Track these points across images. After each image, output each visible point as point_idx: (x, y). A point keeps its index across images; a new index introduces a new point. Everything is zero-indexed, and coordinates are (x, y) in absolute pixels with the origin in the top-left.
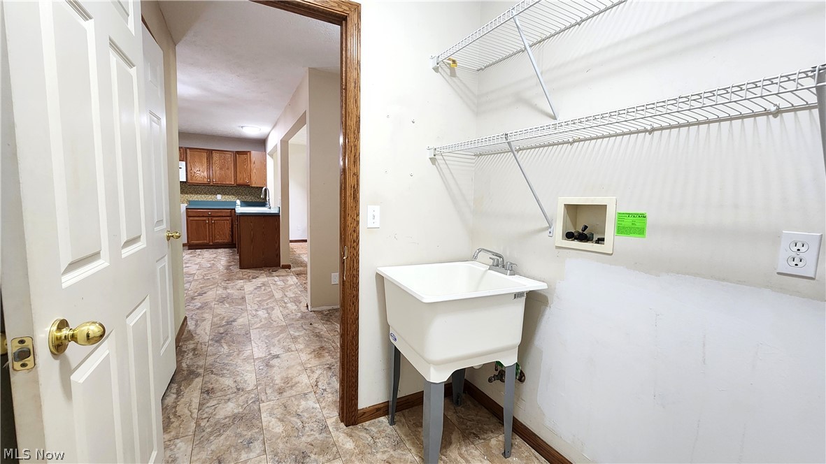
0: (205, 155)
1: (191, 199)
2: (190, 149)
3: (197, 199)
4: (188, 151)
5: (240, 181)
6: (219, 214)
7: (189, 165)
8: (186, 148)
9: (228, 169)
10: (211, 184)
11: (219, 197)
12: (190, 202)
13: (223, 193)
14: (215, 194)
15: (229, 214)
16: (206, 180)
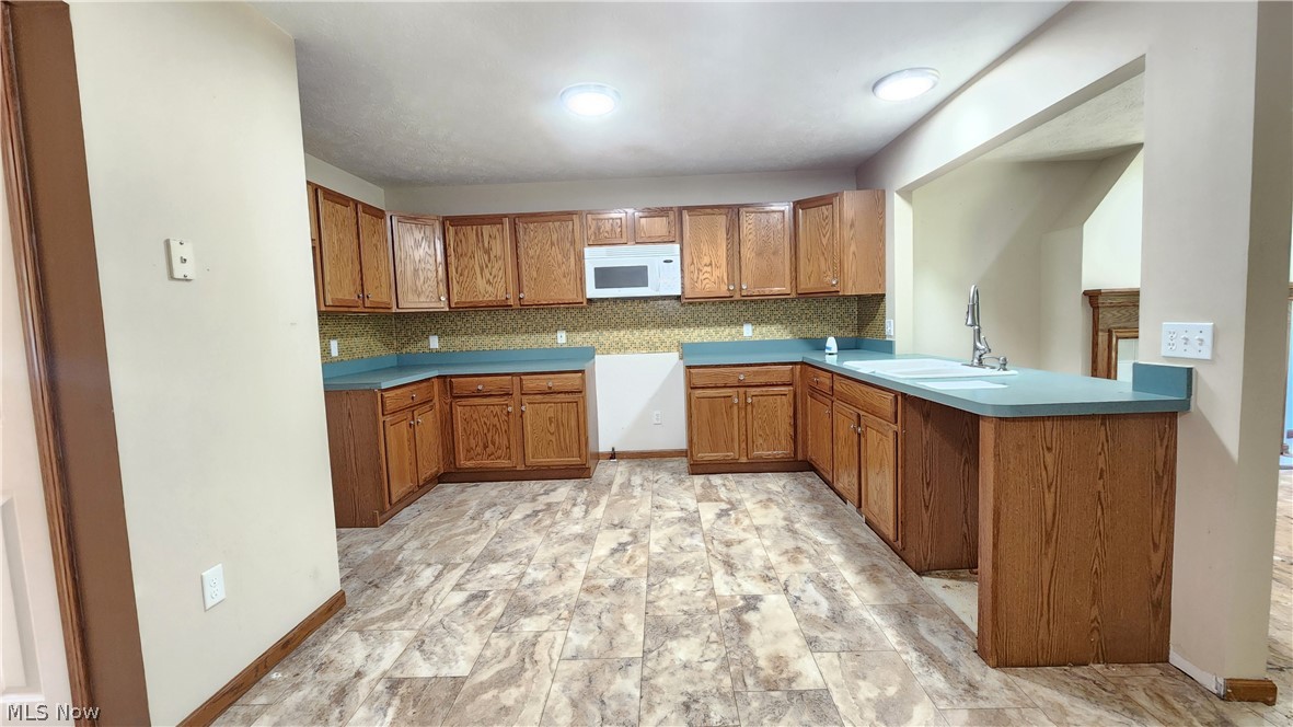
0: (721, 221)
1: (686, 340)
2: (690, 209)
3: (699, 340)
4: (685, 213)
5: (807, 285)
6: (763, 380)
7: (686, 252)
8: (681, 209)
9: (774, 254)
10: (737, 297)
11: (748, 331)
12: (685, 350)
13: (758, 320)
14: (739, 322)
15: (786, 379)
16: (724, 288)
